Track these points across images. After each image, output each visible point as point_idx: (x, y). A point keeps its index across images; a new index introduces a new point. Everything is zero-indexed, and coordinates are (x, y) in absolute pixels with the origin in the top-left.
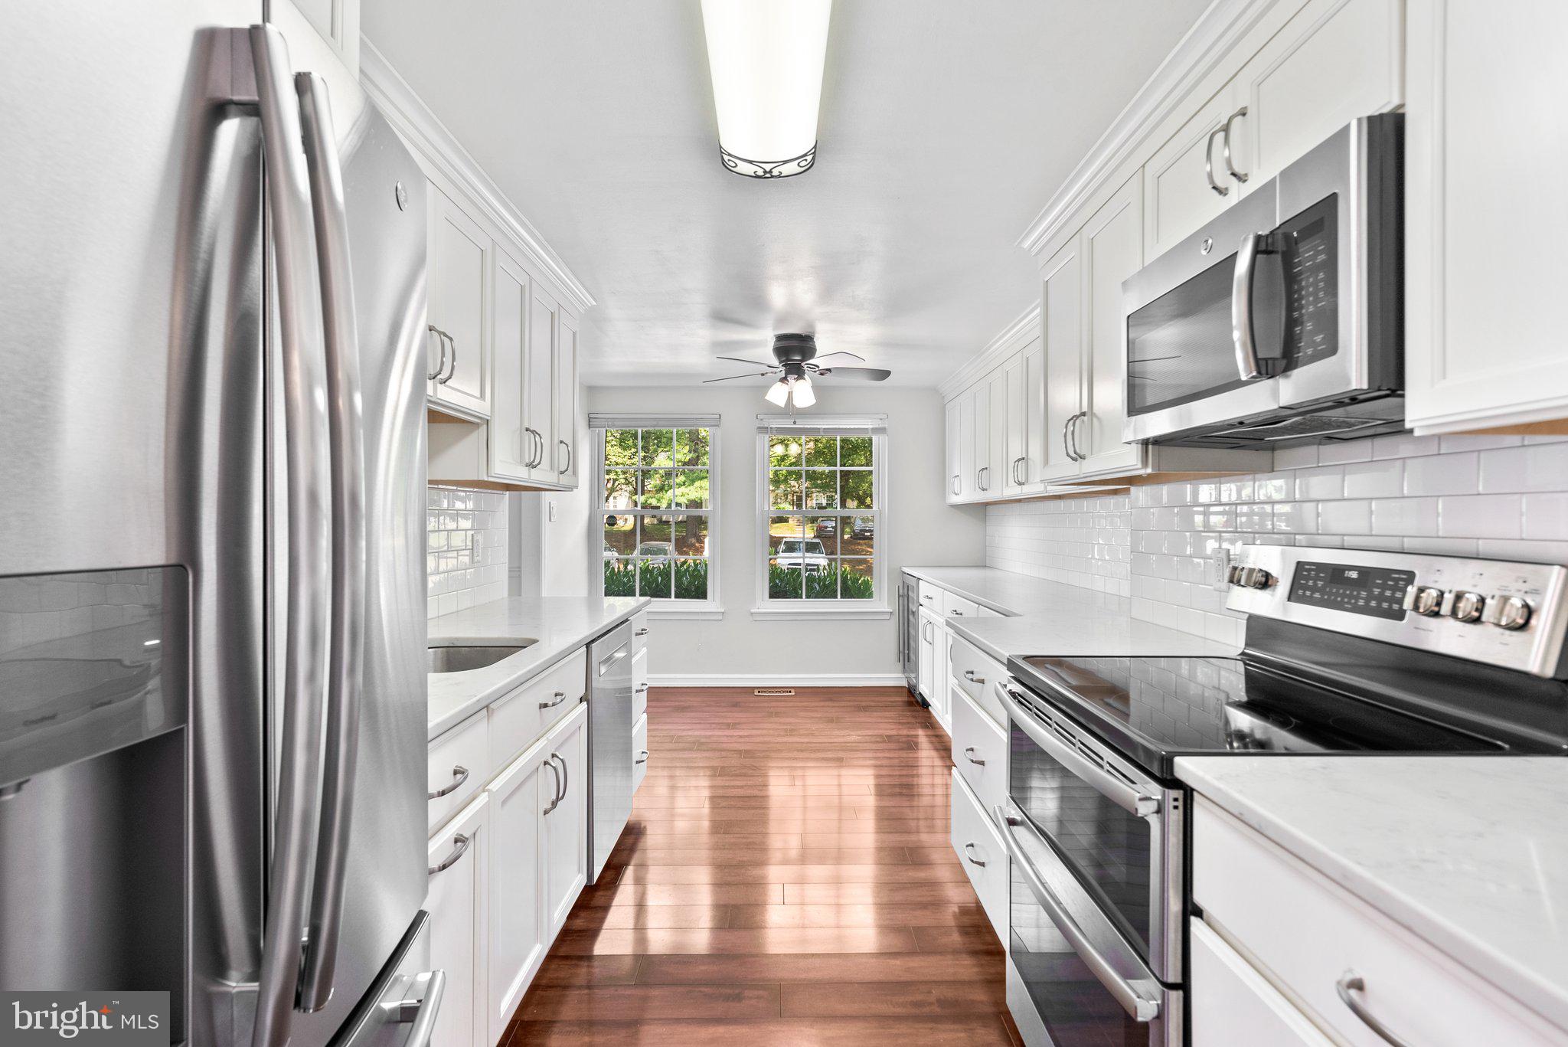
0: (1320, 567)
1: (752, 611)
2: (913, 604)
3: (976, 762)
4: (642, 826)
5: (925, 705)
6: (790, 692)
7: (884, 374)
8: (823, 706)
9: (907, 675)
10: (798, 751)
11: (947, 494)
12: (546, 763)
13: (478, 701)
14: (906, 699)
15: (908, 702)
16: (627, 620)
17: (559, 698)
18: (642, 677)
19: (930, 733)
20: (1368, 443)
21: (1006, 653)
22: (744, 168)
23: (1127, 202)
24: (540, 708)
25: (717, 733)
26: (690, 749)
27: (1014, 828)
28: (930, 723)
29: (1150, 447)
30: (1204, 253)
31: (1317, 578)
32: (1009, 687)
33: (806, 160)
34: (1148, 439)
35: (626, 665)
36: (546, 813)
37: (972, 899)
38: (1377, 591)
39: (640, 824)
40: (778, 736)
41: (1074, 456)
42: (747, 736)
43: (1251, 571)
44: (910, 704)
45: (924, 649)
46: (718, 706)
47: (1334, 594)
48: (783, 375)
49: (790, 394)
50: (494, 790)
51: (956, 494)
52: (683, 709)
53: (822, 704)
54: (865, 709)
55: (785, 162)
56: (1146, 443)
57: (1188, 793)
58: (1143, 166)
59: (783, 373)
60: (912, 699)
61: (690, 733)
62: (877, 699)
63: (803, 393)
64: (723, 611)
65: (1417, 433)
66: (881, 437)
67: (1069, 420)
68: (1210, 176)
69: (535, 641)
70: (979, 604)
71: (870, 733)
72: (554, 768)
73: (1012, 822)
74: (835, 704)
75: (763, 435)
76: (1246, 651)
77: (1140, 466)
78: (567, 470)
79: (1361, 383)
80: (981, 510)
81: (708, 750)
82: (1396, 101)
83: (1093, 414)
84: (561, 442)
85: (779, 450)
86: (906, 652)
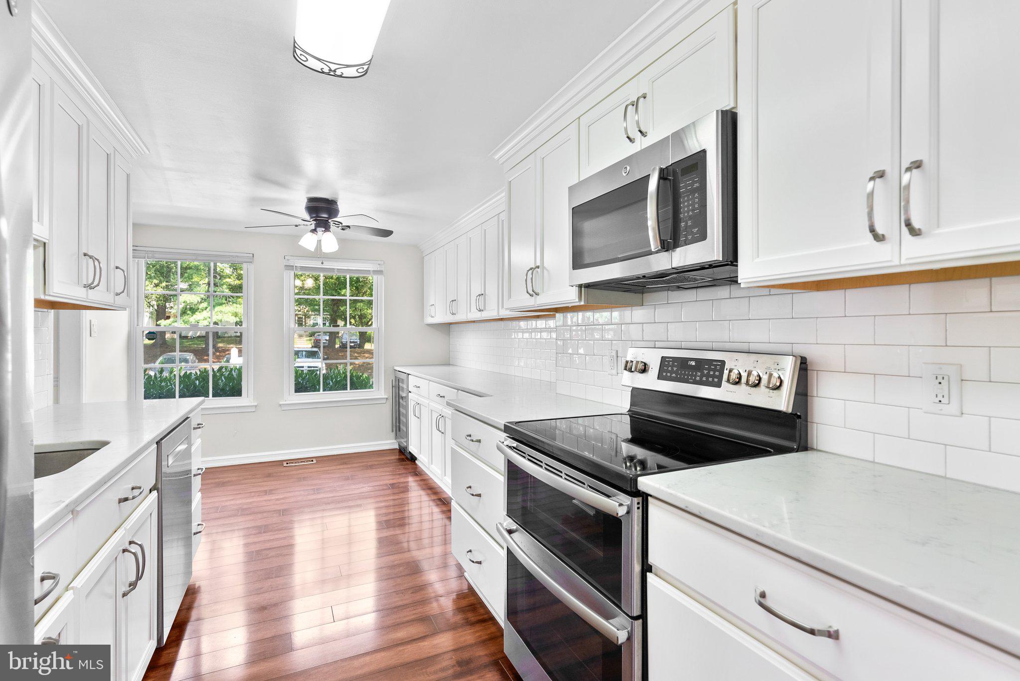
0: (675, 359)
1: (281, 403)
2: (403, 391)
3: (476, 495)
4: (197, 586)
5: (413, 459)
6: (312, 461)
7: (387, 233)
8: (339, 469)
9: (398, 440)
10: (326, 504)
11: (425, 316)
12: (124, 551)
13: (67, 505)
14: (397, 457)
15: (399, 459)
16: (187, 418)
17: (136, 492)
18: (198, 463)
19: (418, 478)
20: (694, 291)
21: (502, 422)
22: (313, 63)
23: (569, 138)
24: (119, 503)
25: (255, 499)
26: (235, 515)
27: (513, 535)
28: (417, 472)
29: (583, 288)
30: (624, 175)
31: (673, 366)
32: (506, 443)
33: (363, 68)
34: (582, 284)
35: (187, 454)
36: (124, 595)
37: (465, 587)
38: (706, 372)
39: (195, 584)
40: (308, 495)
41: (531, 292)
42: (283, 499)
43: (638, 362)
44: (401, 460)
45: (413, 422)
46: (254, 478)
47: (683, 374)
48: (313, 227)
49: (319, 242)
50: (79, 587)
51: (432, 317)
52: (223, 484)
53: (339, 467)
54: (371, 467)
55: (348, 66)
56: (580, 286)
57: (645, 497)
58: (579, 118)
59: (313, 226)
60: (403, 457)
61: (232, 502)
62: (378, 459)
63: (329, 241)
64: (256, 404)
65: (742, 286)
66: (379, 277)
67: (528, 271)
68: (626, 129)
69: (105, 444)
70: (458, 390)
71: (378, 483)
72: (135, 554)
73: (510, 532)
74: (349, 466)
75: (289, 271)
76: (631, 409)
77: (577, 300)
78: (123, 292)
79: (719, 257)
80: (446, 328)
81: (250, 514)
82: (732, 105)
83: (544, 268)
84: (117, 268)
85: (298, 283)
86: (398, 424)
